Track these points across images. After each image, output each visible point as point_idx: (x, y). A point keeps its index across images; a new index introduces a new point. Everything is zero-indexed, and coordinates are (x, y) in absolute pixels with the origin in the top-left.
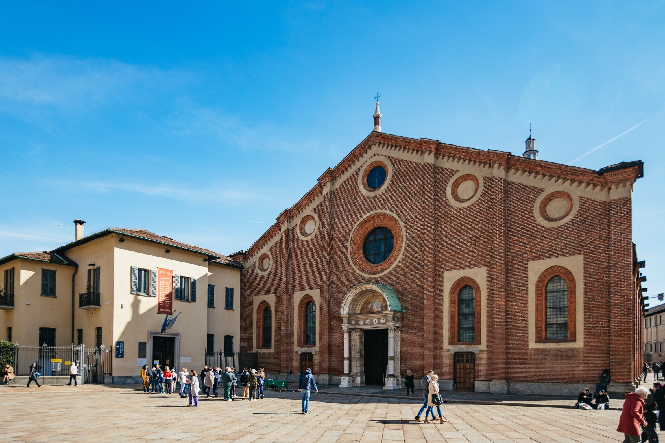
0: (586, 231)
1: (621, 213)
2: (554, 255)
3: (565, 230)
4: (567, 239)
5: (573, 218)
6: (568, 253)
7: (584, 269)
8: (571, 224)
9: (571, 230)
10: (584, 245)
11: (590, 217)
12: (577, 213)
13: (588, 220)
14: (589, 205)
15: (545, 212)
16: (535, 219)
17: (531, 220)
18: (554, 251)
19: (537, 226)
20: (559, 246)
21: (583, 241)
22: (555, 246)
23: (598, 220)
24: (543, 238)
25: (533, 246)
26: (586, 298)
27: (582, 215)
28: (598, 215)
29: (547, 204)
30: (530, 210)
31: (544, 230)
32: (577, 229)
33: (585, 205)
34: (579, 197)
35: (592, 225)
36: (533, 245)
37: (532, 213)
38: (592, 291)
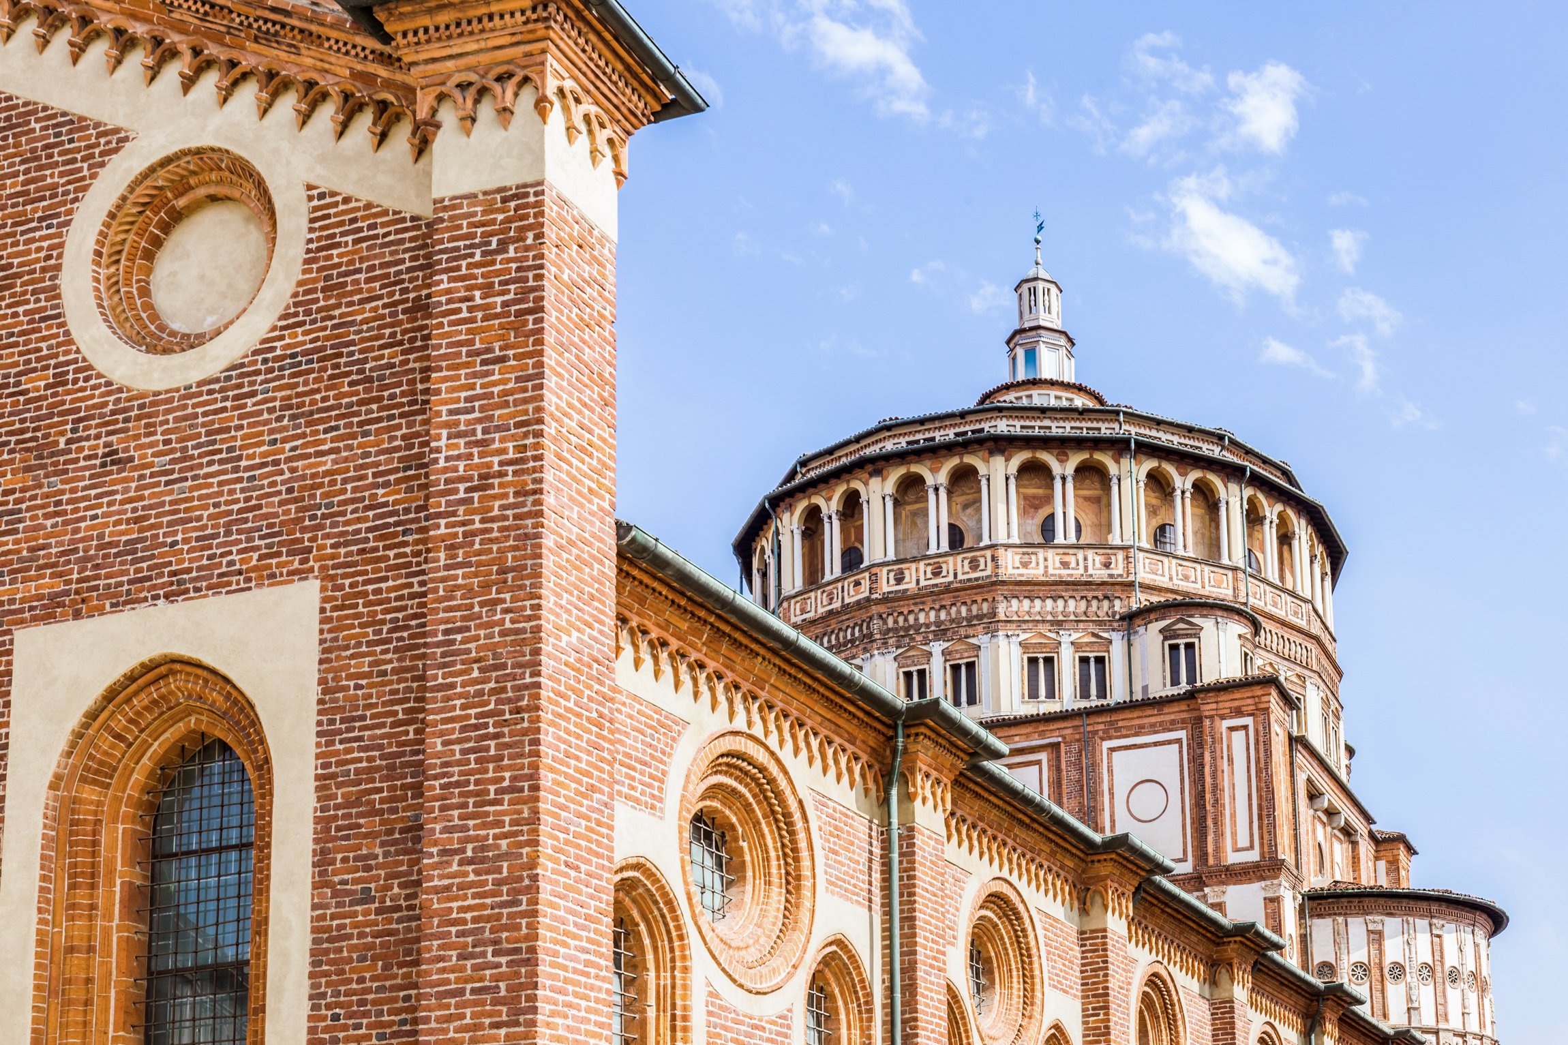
0: (338, 417)
1: (488, 290)
2: (163, 586)
3: (224, 409)
4: (236, 470)
5: (274, 329)
6: (240, 573)
7: (322, 681)
8: (257, 372)
9: (260, 413)
10: (324, 517)
11: (363, 322)
12: (295, 295)
13: (352, 343)
14: (355, 242)
15: (145, 292)
16: (67, 333)
17: (44, 339)
18: (162, 555)
19: (75, 381)
20: (190, 520)
21: (321, 485)
22: (170, 524)
23: (401, 343)
24: (104, 465)
25: (49, 523)
26: (327, 884)
27: (319, 310)
28: (404, 311)
29: (157, 243)
30: (43, 270)
31: (113, 413)
32: (290, 407)
33: (338, 245)
34: (304, 194)
35: (369, 380)
36: (46, 516)
37: (54, 293)
38: (357, 836)
